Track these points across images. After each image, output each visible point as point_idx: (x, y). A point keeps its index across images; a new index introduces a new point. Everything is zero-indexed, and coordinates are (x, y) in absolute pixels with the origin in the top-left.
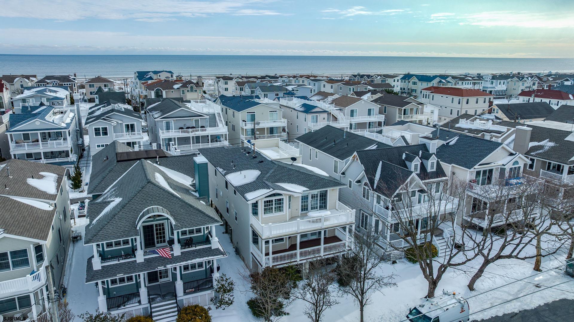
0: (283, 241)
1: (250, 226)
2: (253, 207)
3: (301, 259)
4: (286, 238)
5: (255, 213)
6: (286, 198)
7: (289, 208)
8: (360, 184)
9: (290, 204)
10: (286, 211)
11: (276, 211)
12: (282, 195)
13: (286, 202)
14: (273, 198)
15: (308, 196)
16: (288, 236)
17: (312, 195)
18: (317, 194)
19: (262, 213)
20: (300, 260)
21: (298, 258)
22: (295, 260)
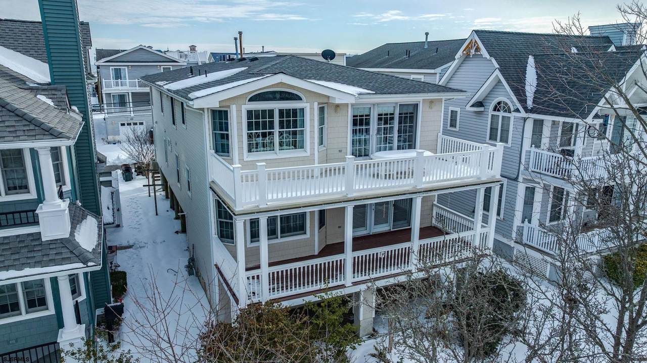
0: (305, 233)
1: (208, 186)
2: (214, 129)
3: (356, 279)
4: (312, 213)
5: (222, 147)
6: (312, 109)
7: (321, 143)
8: (482, 109)
9: (321, 130)
10: (312, 149)
11: (285, 147)
12: (300, 99)
13: (312, 120)
14: (276, 106)
15: (369, 115)
16: (316, 209)
17: (379, 115)
18: (393, 114)
19: (241, 148)
20: (355, 284)
21: (349, 277)
22: (339, 283)
